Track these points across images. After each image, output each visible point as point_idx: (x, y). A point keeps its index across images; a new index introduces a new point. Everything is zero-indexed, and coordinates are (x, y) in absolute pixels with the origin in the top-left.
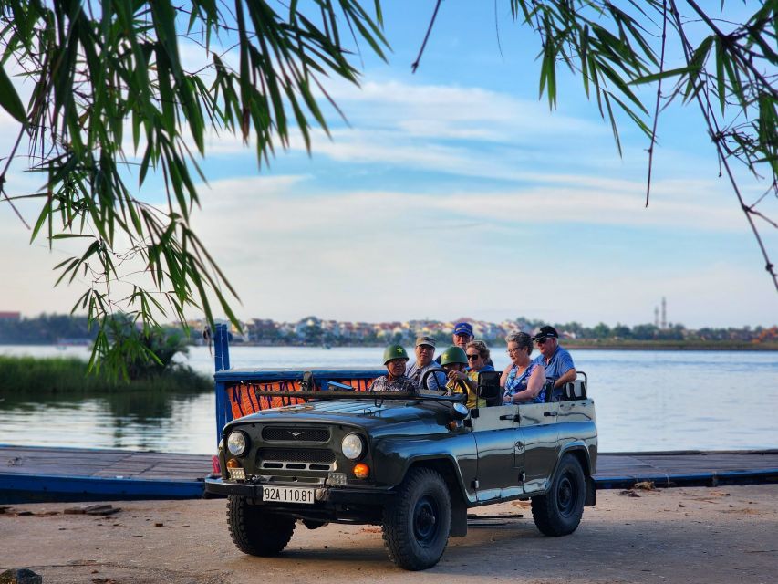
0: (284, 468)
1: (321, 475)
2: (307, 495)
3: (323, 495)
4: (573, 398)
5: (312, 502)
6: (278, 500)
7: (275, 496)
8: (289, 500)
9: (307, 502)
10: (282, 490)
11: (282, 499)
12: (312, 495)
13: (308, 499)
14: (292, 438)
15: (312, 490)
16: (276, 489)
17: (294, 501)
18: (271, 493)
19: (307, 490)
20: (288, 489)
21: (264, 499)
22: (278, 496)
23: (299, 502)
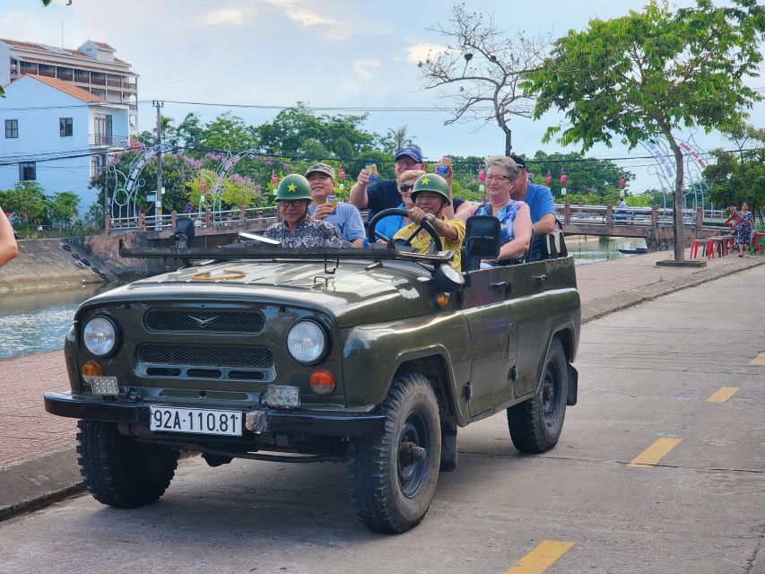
0: (183, 376)
1: (252, 389)
2: (230, 422)
3: (258, 421)
4: (554, 254)
5: (239, 432)
6: (177, 429)
7: (171, 423)
8: (196, 430)
9: (229, 432)
10: (184, 413)
11: (185, 428)
12: (239, 423)
13: (230, 427)
14: (196, 326)
15: (239, 415)
16: (173, 411)
17: (205, 431)
18: (165, 418)
19: (229, 414)
20: (196, 412)
21: (153, 428)
22: (177, 423)
23: (214, 432)
